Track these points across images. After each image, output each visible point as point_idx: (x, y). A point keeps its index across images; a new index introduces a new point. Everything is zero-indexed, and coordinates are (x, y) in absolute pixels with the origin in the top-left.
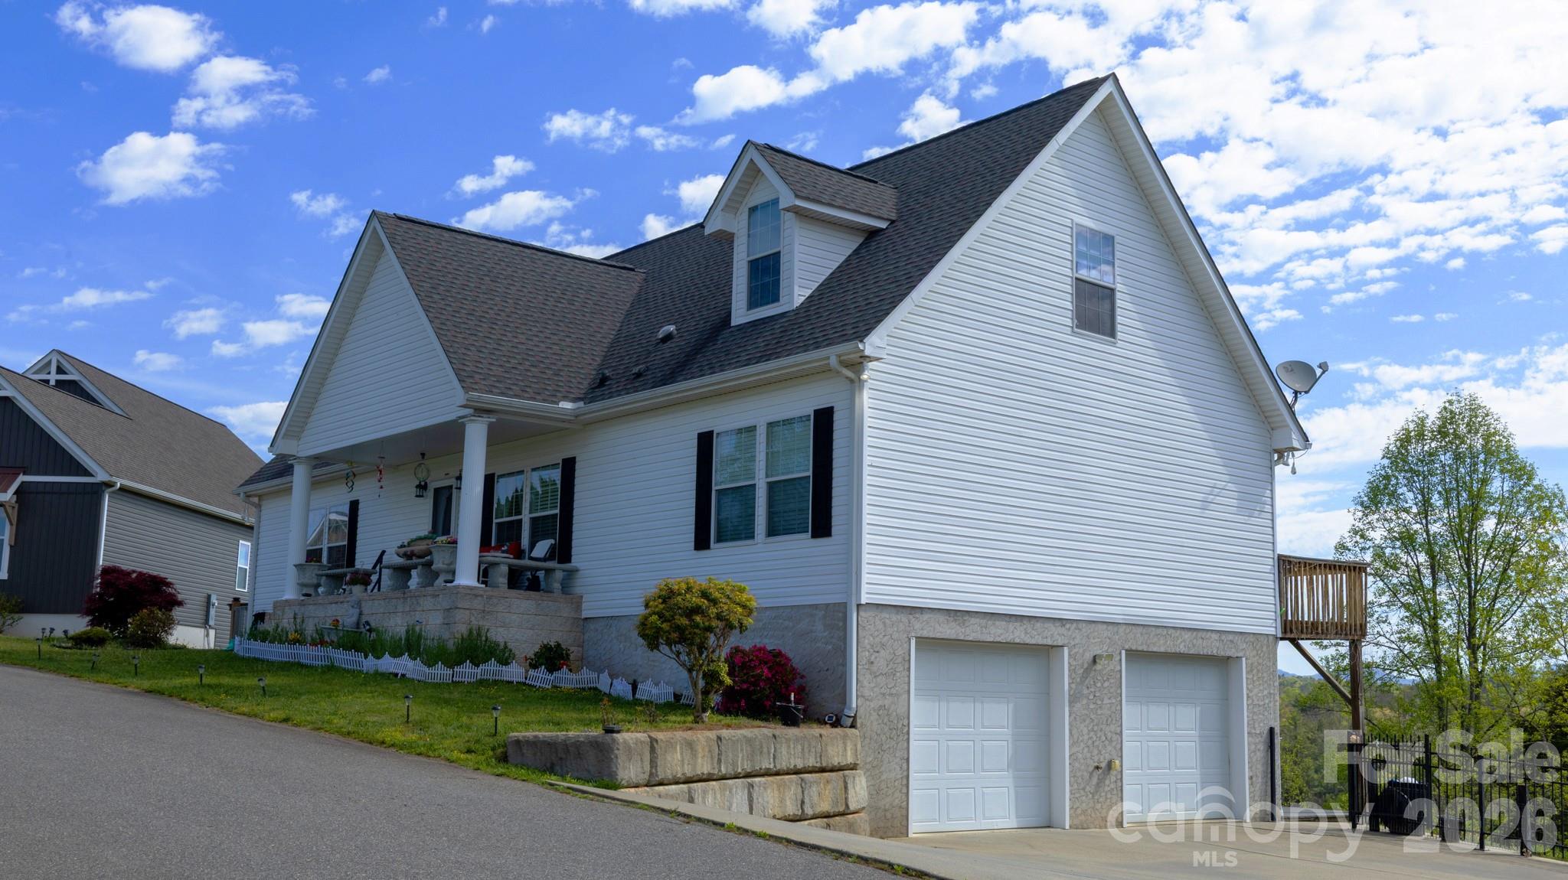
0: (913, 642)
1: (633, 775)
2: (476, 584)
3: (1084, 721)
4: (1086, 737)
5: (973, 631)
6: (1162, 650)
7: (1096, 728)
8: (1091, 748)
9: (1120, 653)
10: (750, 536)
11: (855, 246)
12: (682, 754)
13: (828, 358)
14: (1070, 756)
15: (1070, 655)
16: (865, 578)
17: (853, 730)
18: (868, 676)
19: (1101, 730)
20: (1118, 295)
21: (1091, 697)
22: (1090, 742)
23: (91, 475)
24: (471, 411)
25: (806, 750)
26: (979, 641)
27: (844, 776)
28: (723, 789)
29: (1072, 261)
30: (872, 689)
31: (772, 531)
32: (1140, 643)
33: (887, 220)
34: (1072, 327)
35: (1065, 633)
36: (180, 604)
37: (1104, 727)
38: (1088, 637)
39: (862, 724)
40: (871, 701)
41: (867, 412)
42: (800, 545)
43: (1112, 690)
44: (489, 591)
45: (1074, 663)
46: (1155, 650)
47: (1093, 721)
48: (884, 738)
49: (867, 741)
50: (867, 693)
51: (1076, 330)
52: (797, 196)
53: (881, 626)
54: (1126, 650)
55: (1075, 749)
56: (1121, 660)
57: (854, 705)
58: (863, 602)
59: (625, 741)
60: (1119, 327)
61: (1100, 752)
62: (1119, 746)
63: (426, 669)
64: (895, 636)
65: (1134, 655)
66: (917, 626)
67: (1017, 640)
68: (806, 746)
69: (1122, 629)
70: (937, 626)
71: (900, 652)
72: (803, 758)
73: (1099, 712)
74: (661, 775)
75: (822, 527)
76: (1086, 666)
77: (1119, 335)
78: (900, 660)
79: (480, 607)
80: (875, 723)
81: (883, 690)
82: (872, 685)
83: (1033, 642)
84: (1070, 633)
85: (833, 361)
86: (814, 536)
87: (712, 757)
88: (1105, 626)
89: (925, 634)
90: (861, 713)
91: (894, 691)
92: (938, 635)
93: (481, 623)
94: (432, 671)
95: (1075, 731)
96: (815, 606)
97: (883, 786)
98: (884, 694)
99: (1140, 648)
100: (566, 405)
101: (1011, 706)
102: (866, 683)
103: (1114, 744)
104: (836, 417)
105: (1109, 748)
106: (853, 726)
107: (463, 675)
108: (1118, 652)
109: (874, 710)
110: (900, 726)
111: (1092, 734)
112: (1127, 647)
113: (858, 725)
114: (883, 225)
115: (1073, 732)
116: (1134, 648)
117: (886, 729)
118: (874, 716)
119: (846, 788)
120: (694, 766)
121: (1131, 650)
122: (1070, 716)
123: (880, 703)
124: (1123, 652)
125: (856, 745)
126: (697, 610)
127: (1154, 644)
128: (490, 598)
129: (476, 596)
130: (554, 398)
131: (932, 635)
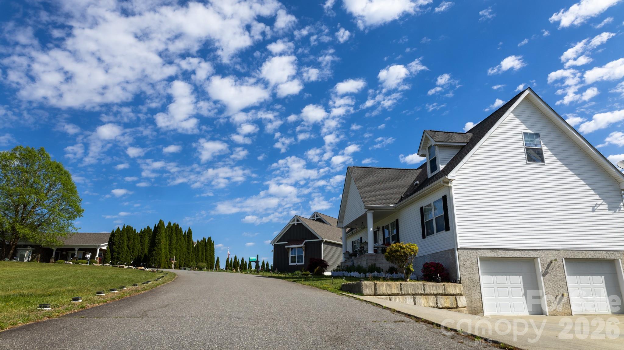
0: (478, 258)
1: (368, 292)
2: (373, 253)
3: (550, 281)
4: (552, 286)
5: (501, 254)
6: (581, 257)
7: (555, 283)
8: (554, 290)
9: (562, 259)
10: (433, 233)
11: (458, 151)
12: (386, 287)
13: (440, 182)
14: (546, 292)
15: (541, 260)
16: (458, 241)
17: (460, 284)
18: (463, 268)
19: (558, 284)
20: (543, 150)
21: (552, 273)
22: (553, 288)
23: (319, 239)
24: (368, 210)
25: (438, 289)
26: (503, 257)
27: (456, 297)
28: (403, 298)
29: (523, 143)
30: (465, 272)
31: (438, 231)
32: (570, 255)
33: (466, 143)
34: (526, 162)
35: (538, 253)
36: (328, 266)
37: (559, 283)
38: (547, 254)
39: (463, 282)
40: (465, 275)
41: (454, 195)
42: (443, 233)
43: (560, 271)
44: (377, 255)
45: (543, 263)
46: (577, 257)
47: (553, 281)
48: (471, 286)
49: (465, 287)
50: (463, 273)
51: (528, 162)
52: (436, 142)
53: (466, 254)
54: (565, 258)
55: (547, 290)
56: (563, 261)
57: (459, 277)
58: (459, 247)
59: (365, 283)
60: (545, 160)
61: (558, 291)
62: (566, 289)
63: (359, 274)
64: (472, 257)
65: (568, 260)
66: (480, 253)
67: (518, 256)
68: (438, 288)
69: (562, 252)
70: (487, 253)
71: (474, 261)
72: (437, 291)
73: (556, 278)
74: (379, 293)
75: (447, 229)
76: (548, 264)
77: (546, 162)
78: (474, 263)
79: (374, 259)
80: (468, 282)
81: (469, 273)
82: (465, 271)
83: (525, 257)
84: (540, 254)
85: (442, 182)
86: (446, 231)
87: (398, 289)
88: (554, 251)
89: (483, 256)
90: (462, 279)
91: (473, 273)
92: (487, 256)
93: (375, 263)
94: (361, 275)
95: (546, 284)
96: (448, 250)
97: (473, 300)
98: (470, 274)
99: (571, 257)
100: (392, 205)
101: (521, 277)
102: (463, 270)
103: (564, 288)
104: (447, 197)
105: (562, 290)
106: (460, 283)
107: (368, 275)
108: (561, 259)
109: (467, 278)
110: (477, 283)
111: (554, 285)
112: (565, 257)
113: (462, 283)
114: (465, 144)
115: (546, 285)
116: (568, 257)
117: (472, 284)
118: (467, 280)
119: (456, 301)
120: (391, 291)
121: (567, 258)
122: (544, 279)
123: (469, 276)
124: (564, 259)
125: (460, 288)
126: (397, 251)
127: (577, 256)
128: (377, 256)
129: (373, 256)
130: (389, 204)
131: (485, 256)
